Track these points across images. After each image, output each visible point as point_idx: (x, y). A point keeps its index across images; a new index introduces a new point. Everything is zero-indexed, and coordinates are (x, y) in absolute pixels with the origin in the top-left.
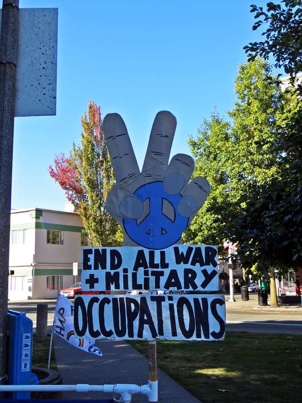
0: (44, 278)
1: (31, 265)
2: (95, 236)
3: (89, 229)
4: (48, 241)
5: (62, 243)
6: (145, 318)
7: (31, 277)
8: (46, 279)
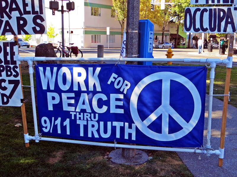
0: (90, 36)
1: (83, 28)
2: (120, 11)
3: (116, 7)
4: (92, 14)
5: (100, 15)
6: (229, 20)
7: (83, 35)
8: (91, 36)
